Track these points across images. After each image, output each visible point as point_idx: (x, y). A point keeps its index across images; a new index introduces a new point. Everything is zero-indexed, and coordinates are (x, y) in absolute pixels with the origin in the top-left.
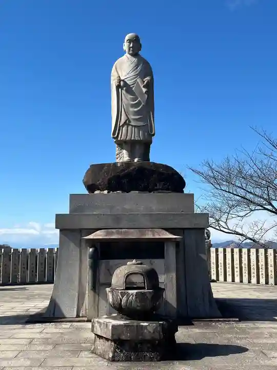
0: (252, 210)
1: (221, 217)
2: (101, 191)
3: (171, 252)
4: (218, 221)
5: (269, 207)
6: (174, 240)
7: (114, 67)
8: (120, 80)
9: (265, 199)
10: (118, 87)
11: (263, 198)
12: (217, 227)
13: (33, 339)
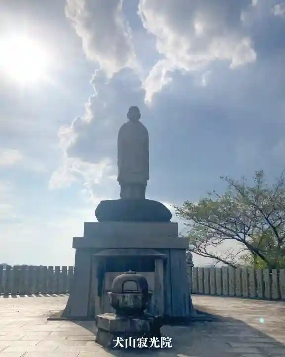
0: (223, 239)
1: (201, 244)
4: (198, 247)
5: (238, 237)
6: (162, 257)
9: (234, 232)
11: (233, 231)
12: (198, 253)
13: (52, 331)
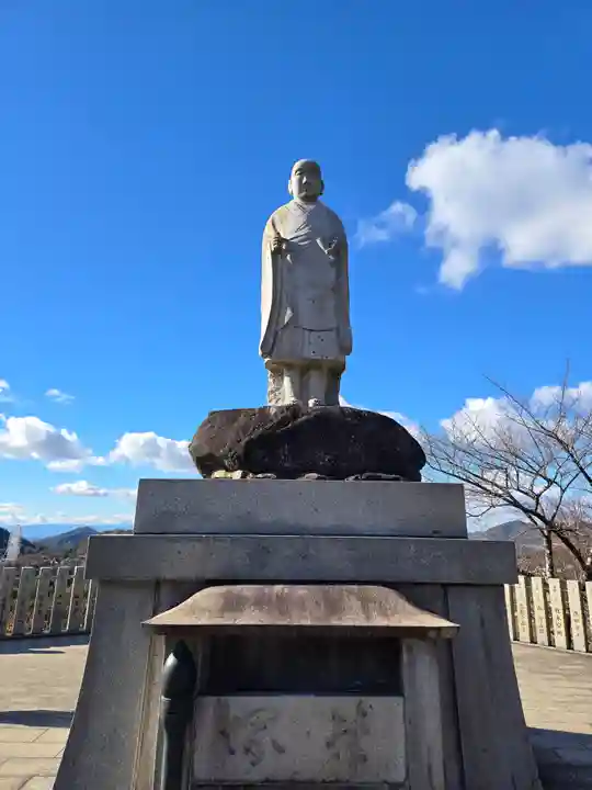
2: (227, 470)
3: (423, 674)
6: (432, 634)
7: (269, 223)
8: (280, 240)
10: (276, 254)
